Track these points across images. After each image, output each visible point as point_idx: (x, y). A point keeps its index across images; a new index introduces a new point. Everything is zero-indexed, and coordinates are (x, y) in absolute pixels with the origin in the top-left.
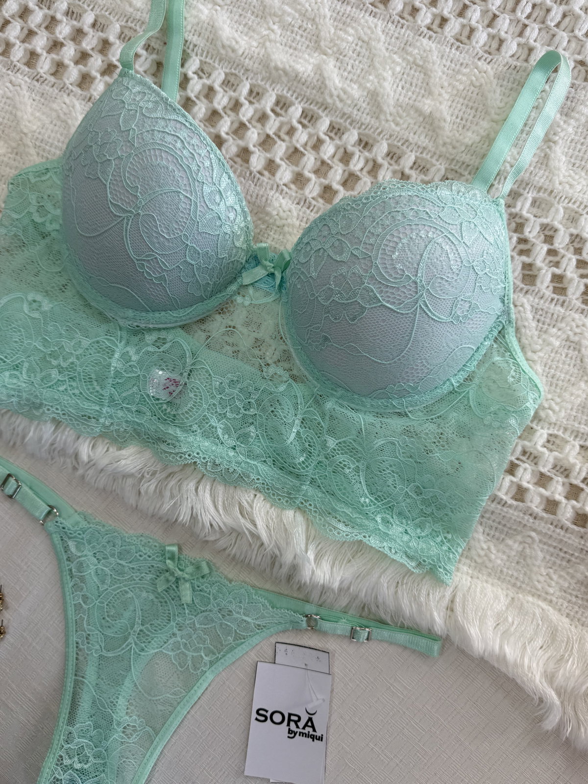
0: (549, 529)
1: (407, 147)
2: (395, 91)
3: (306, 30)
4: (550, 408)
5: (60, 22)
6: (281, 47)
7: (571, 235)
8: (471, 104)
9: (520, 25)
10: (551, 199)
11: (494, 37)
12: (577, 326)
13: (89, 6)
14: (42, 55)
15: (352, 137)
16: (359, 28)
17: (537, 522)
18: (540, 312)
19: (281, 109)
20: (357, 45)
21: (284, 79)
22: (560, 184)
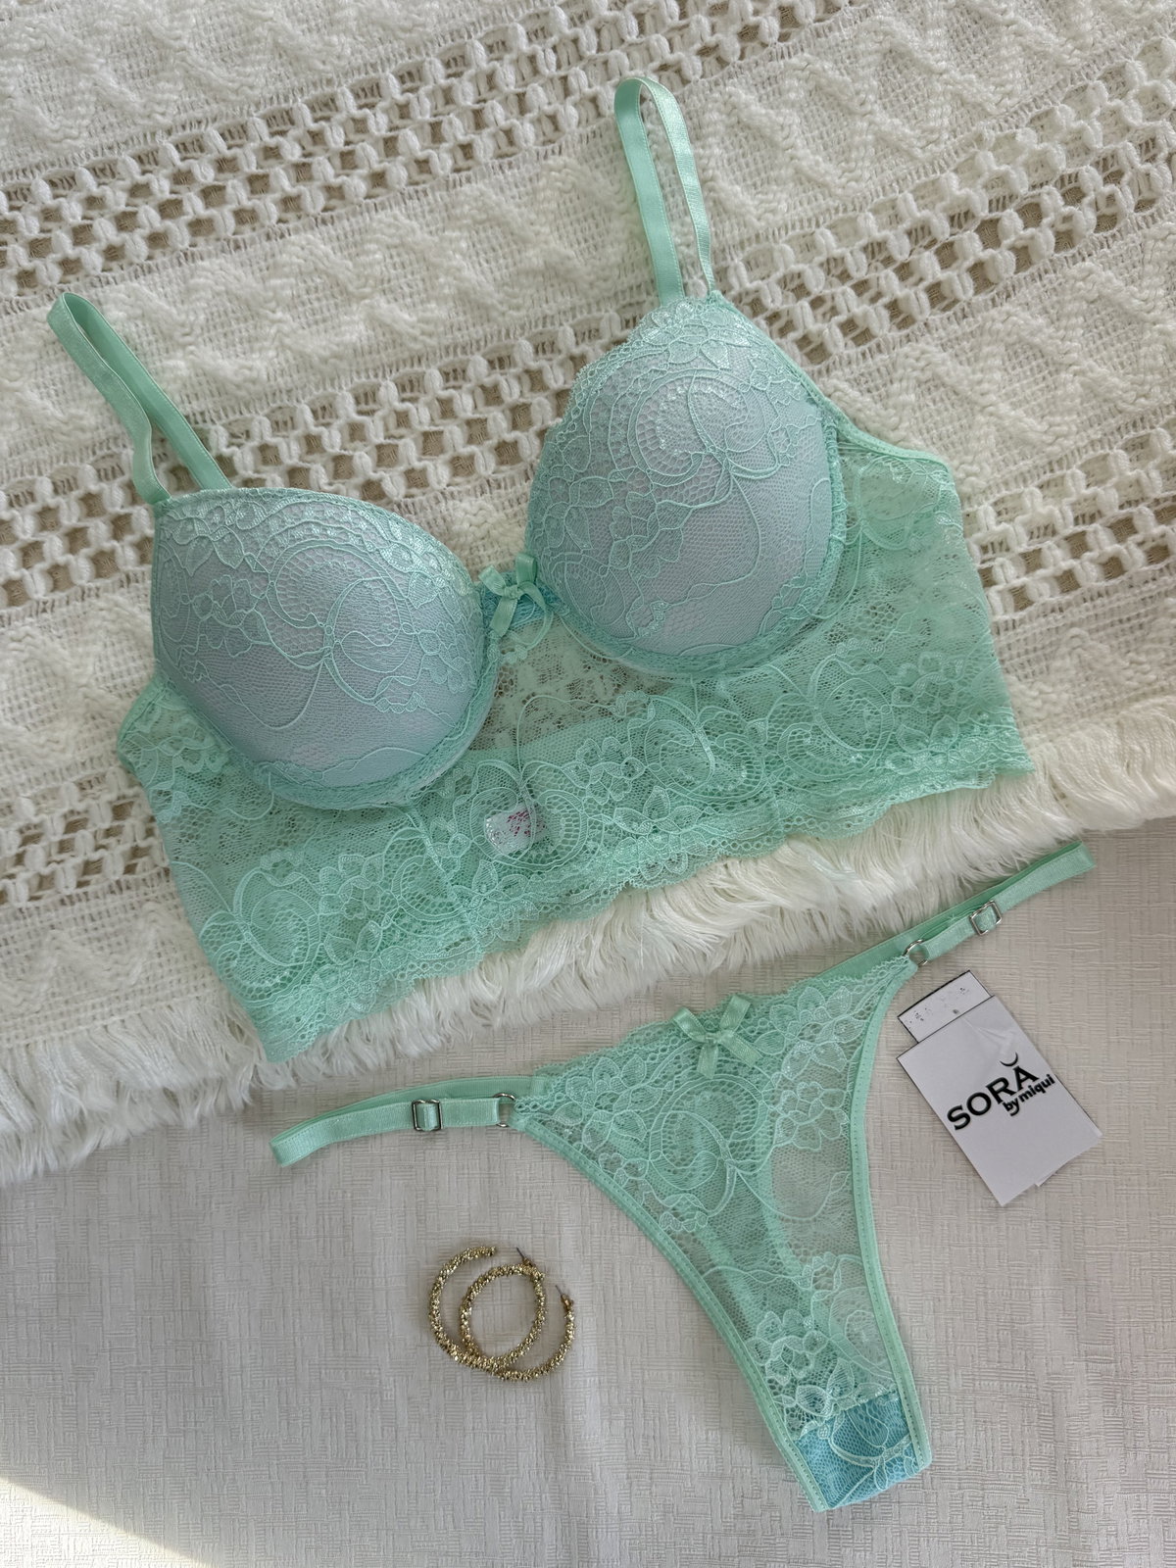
0: (1087, 610)
1: (553, 324)
2: (483, 273)
3: (316, 288)
4: (968, 475)
5: (13, 519)
6: (306, 332)
7: (821, 265)
8: (580, 215)
9: (558, 83)
10: (764, 244)
11: (539, 120)
12: (917, 360)
13: (32, 473)
14: (23, 576)
15: (478, 366)
16: (379, 235)
17: (1066, 613)
18: (863, 379)
19: (367, 403)
20: (391, 257)
21: (344, 365)
22: (759, 219)
